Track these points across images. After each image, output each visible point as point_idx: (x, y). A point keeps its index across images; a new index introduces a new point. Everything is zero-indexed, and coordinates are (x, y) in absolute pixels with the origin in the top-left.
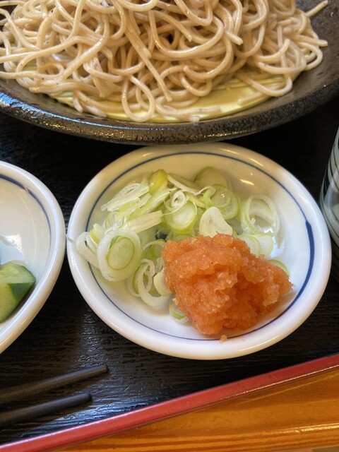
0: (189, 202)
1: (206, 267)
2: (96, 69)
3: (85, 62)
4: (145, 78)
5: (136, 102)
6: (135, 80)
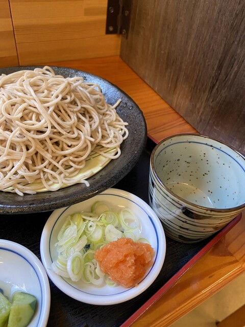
0: (97, 225)
1: (121, 258)
2: (26, 172)
3: (18, 170)
4: (50, 167)
5: (49, 180)
6: (45, 170)
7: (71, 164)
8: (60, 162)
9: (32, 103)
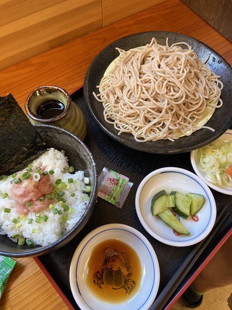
4: (183, 120)
5: (184, 129)
6: (181, 123)
7: (195, 116)
8: (189, 116)
9: (171, 79)
